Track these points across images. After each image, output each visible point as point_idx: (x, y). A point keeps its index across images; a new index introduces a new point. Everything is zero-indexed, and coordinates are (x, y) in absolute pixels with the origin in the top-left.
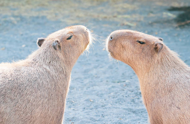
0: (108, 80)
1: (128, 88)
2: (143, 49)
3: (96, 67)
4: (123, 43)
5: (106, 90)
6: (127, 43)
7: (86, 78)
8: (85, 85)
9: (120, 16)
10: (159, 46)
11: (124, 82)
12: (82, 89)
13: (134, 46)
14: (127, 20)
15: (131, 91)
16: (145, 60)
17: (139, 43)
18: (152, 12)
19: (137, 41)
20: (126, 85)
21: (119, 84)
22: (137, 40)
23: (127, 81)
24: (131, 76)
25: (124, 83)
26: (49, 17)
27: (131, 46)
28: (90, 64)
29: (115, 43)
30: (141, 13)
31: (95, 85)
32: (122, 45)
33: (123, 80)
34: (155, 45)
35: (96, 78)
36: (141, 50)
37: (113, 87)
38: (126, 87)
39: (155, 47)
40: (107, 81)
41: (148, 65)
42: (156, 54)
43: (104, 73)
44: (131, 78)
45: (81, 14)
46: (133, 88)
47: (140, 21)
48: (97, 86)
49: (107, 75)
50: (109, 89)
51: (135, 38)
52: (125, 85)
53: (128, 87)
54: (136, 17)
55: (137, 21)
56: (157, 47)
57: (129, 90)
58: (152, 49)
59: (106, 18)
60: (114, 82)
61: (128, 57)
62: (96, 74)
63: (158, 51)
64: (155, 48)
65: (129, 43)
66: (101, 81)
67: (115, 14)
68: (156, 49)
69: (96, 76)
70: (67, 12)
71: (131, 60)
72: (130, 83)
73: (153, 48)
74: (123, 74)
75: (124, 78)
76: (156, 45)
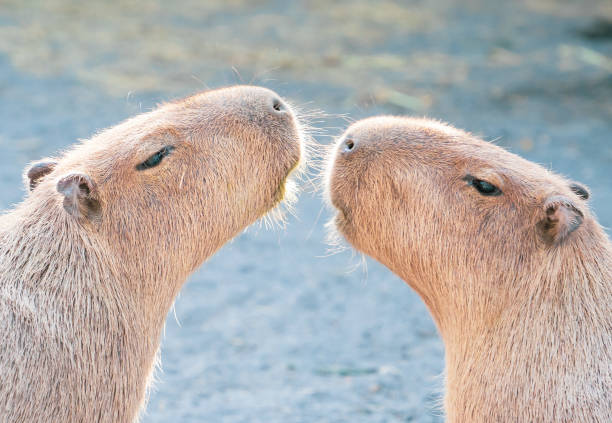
0: (297, 362)
1: (391, 404)
2: (487, 218)
3: (239, 301)
4: (399, 176)
5: (287, 410)
6: (417, 179)
7: (190, 352)
8: (188, 385)
9: (354, 62)
10: (564, 217)
11: (372, 371)
12: (172, 405)
13: (449, 200)
14: (390, 78)
15: (405, 417)
16: (489, 269)
17: (472, 190)
18: (506, 45)
19: (465, 179)
20: (382, 388)
21: (348, 382)
22: (465, 171)
23: (385, 370)
24: (404, 348)
25: (372, 378)
26: (21, 58)
27: (435, 198)
28: (211, 285)
29: (366, 168)
30: (454, 49)
31: (235, 386)
32: (393, 186)
33: (366, 365)
34: (545, 208)
35: (241, 349)
36: (479, 220)
37: (319, 396)
38: (379, 398)
39: (543, 216)
40: (291, 368)
41: (495, 296)
42: (542, 253)
43: (279, 328)
44: (405, 357)
45: (174, 49)
46: (414, 402)
47: (448, 87)
48: (246, 388)
49: (291, 340)
50: (302, 405)
51: (458, 162)
52: (373, 387)
53: (388, 396)
54: (431, 64)
55: (435, 86)
56: (552, 217)
57: (397, 414)
58: (530, 224)
59: (286, 67)
60: (325, 374)
61: (410, 246)
62: (240, 334)
63: (552, 238)
64: (541, 222)
65: (428, 181)
66: (265, 368)
67: (334, 52)
68: (548, 228)
69: (238, 342)
70: (104, 37)
71: (426, 259)
72: (397, 377)
73: (533, 223)
74: (367, 335)
75: (371, 356)
76: (551, 210)
